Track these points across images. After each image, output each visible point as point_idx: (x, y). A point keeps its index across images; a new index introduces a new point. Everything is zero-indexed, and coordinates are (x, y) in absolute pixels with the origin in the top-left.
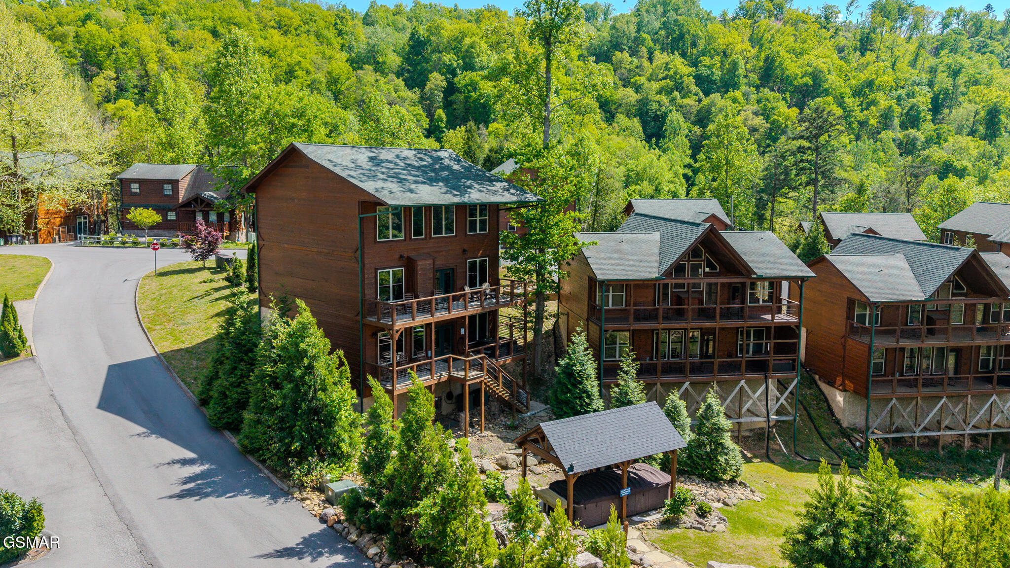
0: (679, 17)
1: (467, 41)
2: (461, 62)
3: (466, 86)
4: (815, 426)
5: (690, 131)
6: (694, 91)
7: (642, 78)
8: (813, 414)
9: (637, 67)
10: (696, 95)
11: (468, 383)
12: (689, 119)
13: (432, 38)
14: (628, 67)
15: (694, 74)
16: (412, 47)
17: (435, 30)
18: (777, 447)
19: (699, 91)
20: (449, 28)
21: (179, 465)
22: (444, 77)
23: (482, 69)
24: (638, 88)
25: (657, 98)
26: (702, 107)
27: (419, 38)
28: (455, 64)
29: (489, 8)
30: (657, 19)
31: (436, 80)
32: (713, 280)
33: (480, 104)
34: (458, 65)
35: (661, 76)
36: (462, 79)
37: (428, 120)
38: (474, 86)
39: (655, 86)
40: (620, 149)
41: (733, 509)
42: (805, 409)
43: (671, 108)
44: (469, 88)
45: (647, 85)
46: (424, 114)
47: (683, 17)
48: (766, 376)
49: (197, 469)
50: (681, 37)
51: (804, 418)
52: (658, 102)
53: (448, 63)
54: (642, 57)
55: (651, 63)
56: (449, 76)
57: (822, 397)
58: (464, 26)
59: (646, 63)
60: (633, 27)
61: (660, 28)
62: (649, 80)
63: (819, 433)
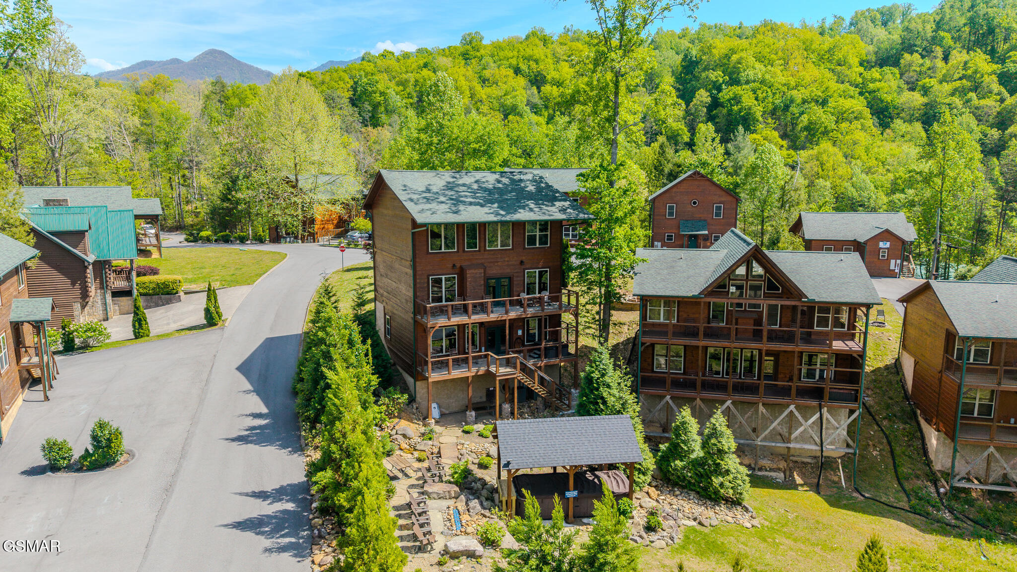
0: (989, 9)
1: (734, 58)
2: (727, 78)
3: (729, 100)
4: (894, 463)
5: (986, 136)
6: (996, 91)
7: (932, 80)
8: (898, 450)
9: (929, 69)
10: (998, 94)
11: (498, 378)
12: (987, 121)
13: (704, 58)
14: (918, 69)
15: (998, 72)
16: (684, 67)
17: (707, 50)
18: (836, 479)
19: (1003, 90)
20: (720, 46)
21: (252, 418)
22: (708, 94)
23: (747, 82)
24: (925, 91)
25: (947, 101)
26: (1004, 109)
27: (691, 57)
28: (721, 80)
29: (765, 24)
30: (962, 15)
31: (703, 96)
32: (773, 302)
33: (740, 116)
34: (723, 81)
35: (956, 76)
36: (726, 94)
37: (689, 135)
38: (737, 99)
39: (947, 87)
40: (893, 156)
41: (706, 530)
42: (889, 443)
43: (964, 110)
44: (732, 102)
45: (937, 87)
46: (686, 129)
47: (995, 9)
48: (820, 405)
49: (262, 422)
50: (991, 31)
51: (884, 453)
52: (949, 104)
53: (714, 79)
54: (935, 57)
55: (946, 63)
56: (715, 92)
57: (919, 434)
58: (736, 43)
59: (940, 63)
60: (930, 27)
61: (965, 25)
62: (941, 82)
63: (896, 472)
